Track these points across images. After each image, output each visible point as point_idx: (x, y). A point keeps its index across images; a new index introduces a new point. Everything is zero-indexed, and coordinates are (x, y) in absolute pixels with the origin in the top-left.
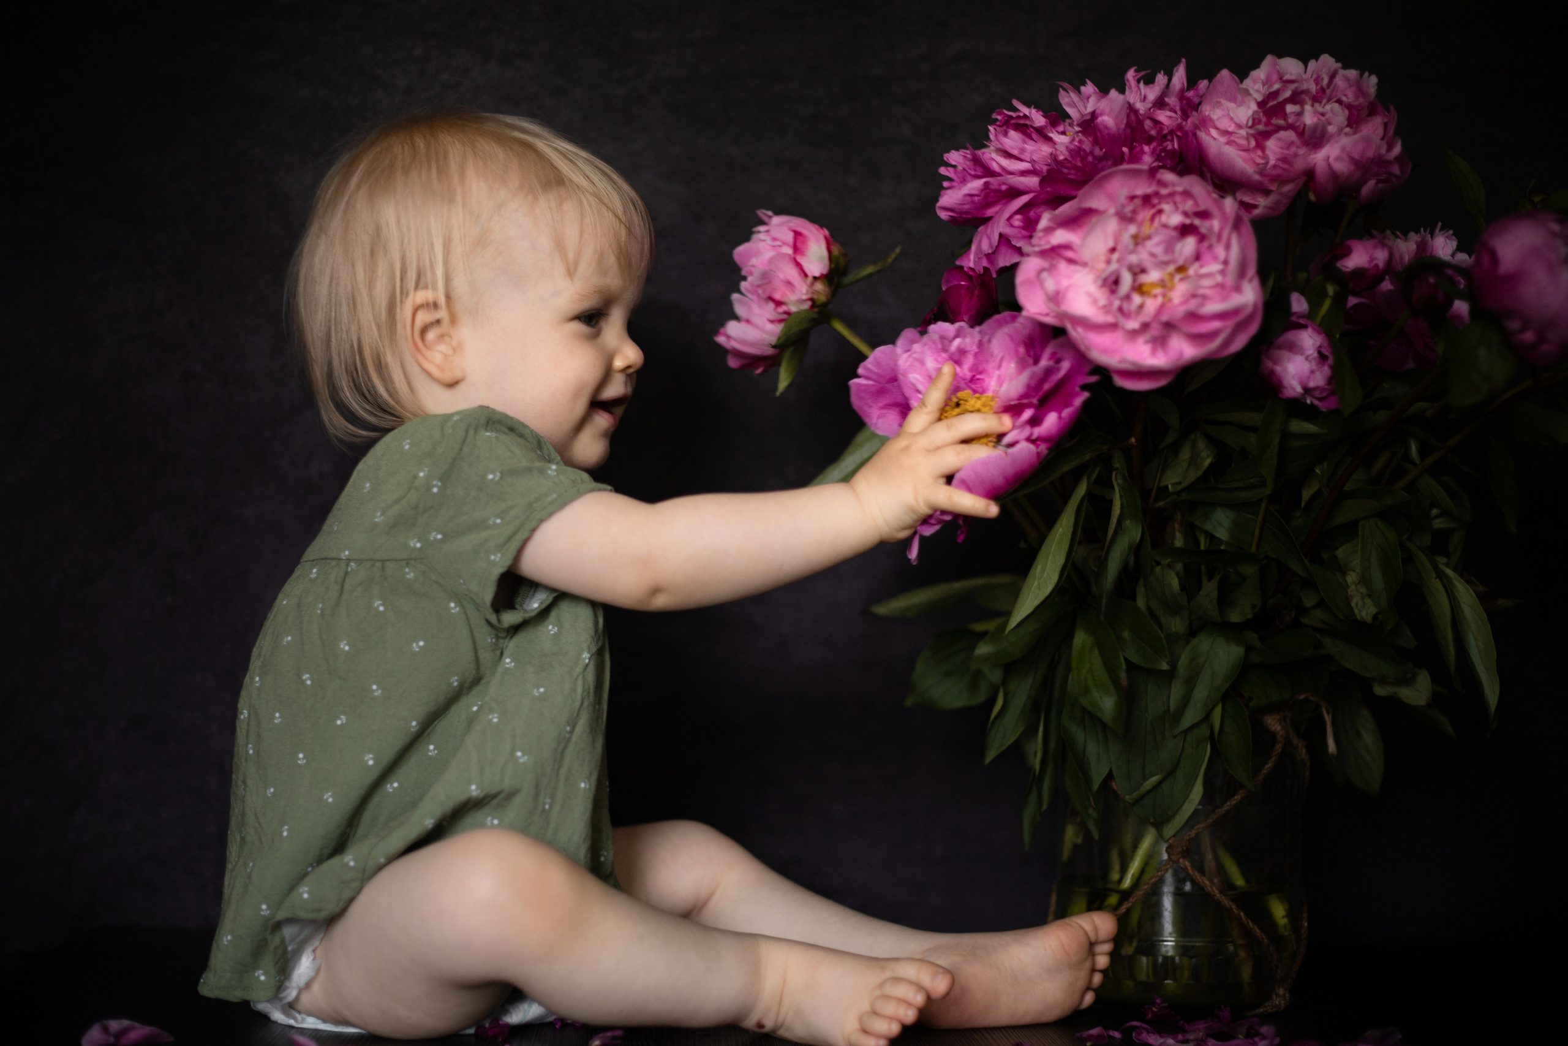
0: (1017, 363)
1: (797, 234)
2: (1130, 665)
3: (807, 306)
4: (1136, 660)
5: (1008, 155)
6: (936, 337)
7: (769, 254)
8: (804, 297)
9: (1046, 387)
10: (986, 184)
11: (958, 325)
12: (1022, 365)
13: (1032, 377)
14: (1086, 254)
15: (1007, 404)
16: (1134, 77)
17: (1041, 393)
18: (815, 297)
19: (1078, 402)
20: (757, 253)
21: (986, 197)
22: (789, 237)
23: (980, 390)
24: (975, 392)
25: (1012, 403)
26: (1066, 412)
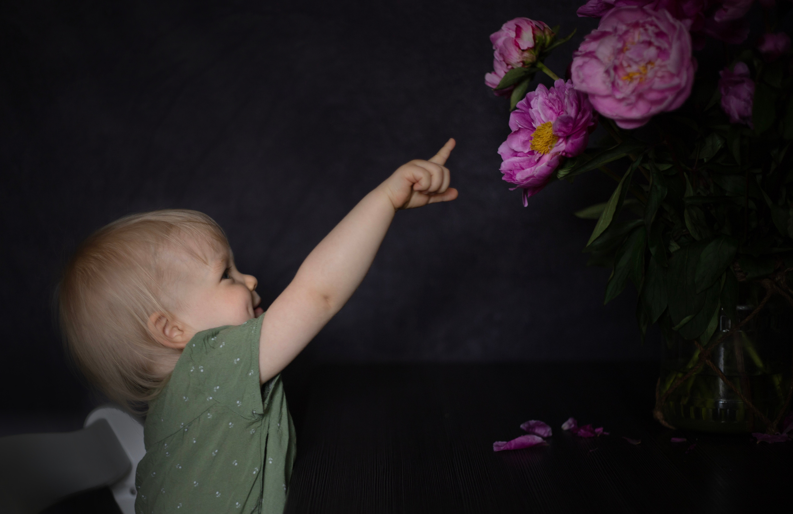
1: (518, 27)
3: (520, 65)
8: (519, 61)
14: (600, 56)
18: (525, 60)
20: (500, 37)
22: (515, 28)
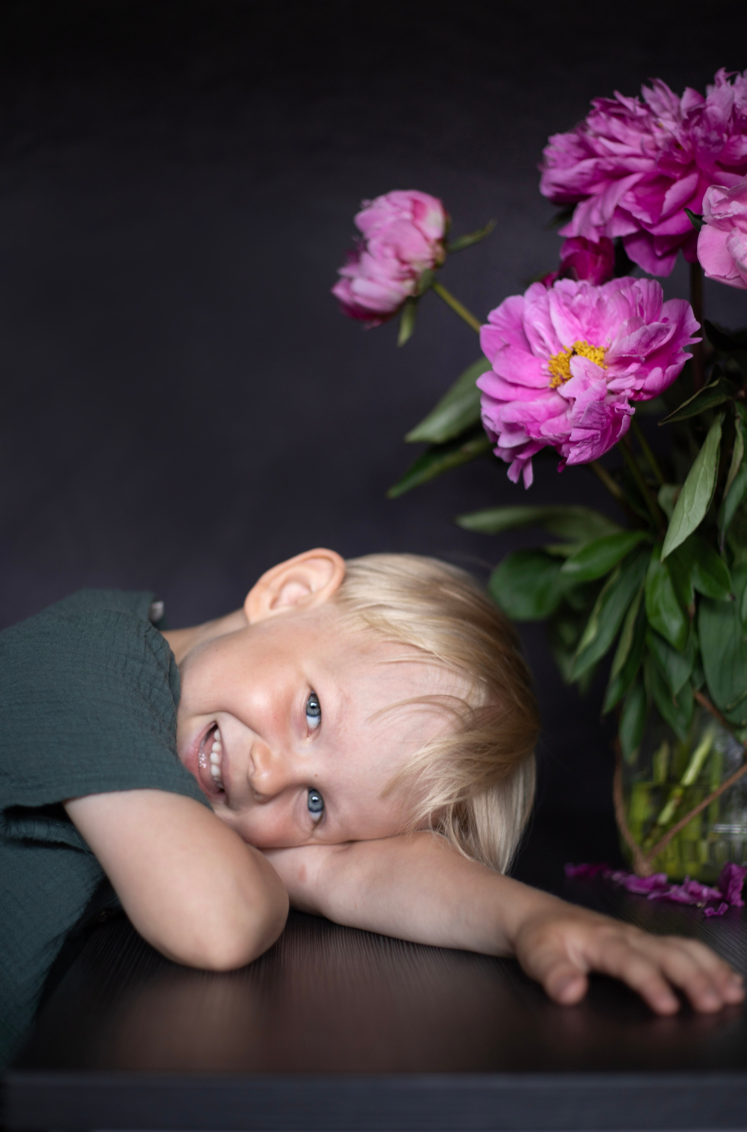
0: (630, 322)
1: (416, 202)
2: (699, 597)
3: (428, 265)
4: (703, 590)
5: (613, 139)
6: (560, 292)
7: (391, 219)
8: (426, 258)
9: (655, 345)
10: (597, 164)
11: (581, 283)
12: (635, 323)
13: (644, 334)
15: (619, 356)
16: (724, 76)
17: (650, 350)
19: (682, 361)
21: (594, 175)
22: (408, 204)
23: (594, 342)
24: (590, 343)
25: (624, 356)
26: (671, 369)
